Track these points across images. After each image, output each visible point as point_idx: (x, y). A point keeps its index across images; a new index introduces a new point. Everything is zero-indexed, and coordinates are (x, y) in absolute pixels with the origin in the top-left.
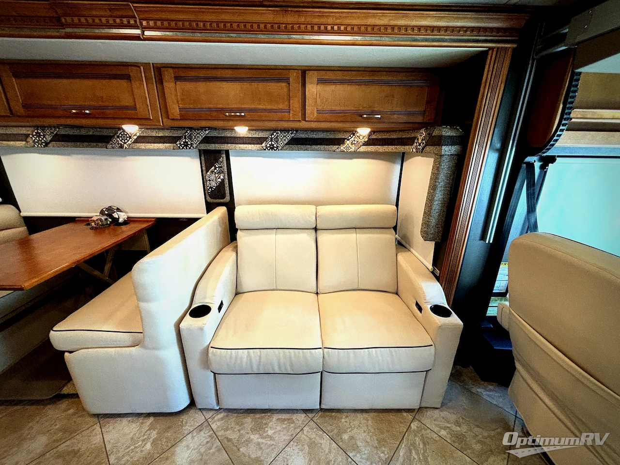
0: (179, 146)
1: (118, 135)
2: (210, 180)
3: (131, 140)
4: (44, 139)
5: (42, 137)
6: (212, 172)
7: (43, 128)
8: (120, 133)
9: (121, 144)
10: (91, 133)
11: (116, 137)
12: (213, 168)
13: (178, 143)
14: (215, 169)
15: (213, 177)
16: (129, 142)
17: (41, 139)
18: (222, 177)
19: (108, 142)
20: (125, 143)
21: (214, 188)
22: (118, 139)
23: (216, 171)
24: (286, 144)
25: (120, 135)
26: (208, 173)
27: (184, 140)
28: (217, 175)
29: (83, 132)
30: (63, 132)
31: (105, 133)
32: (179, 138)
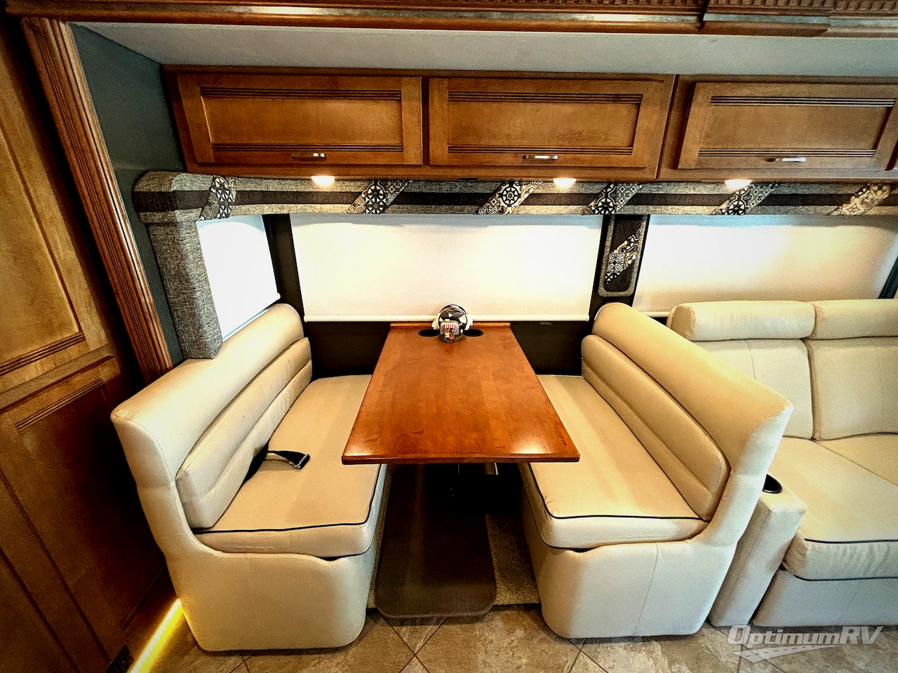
0: (593, 208)
1: (501, 192)
2: (615, 263)
3: (519, 199)
4: (384, 200)
5: (381, 197)
6: (622, 250)
7: (384, 182)
8: (505, 189)
9: (503, 207)
10: (457, 190)
11: (497, 196)
12: (626, 243)
13: (592, 204)
14: (628, 245)
15: (621, 257)
16: (517, 204)
17: (378, 200)
18: (634, 258)
19: (481, 205)
20: (509, 205)
21: (618, 274)
22: (500, 199)
23: (629, 247)
24: (759, 205)
25: (505, 193)
26: (616, 252)
27: (604, 200)
28: (628, 254)
29: (445, 188)
30: (415, 188)
31: (481, 189)
32: (596, 196)
